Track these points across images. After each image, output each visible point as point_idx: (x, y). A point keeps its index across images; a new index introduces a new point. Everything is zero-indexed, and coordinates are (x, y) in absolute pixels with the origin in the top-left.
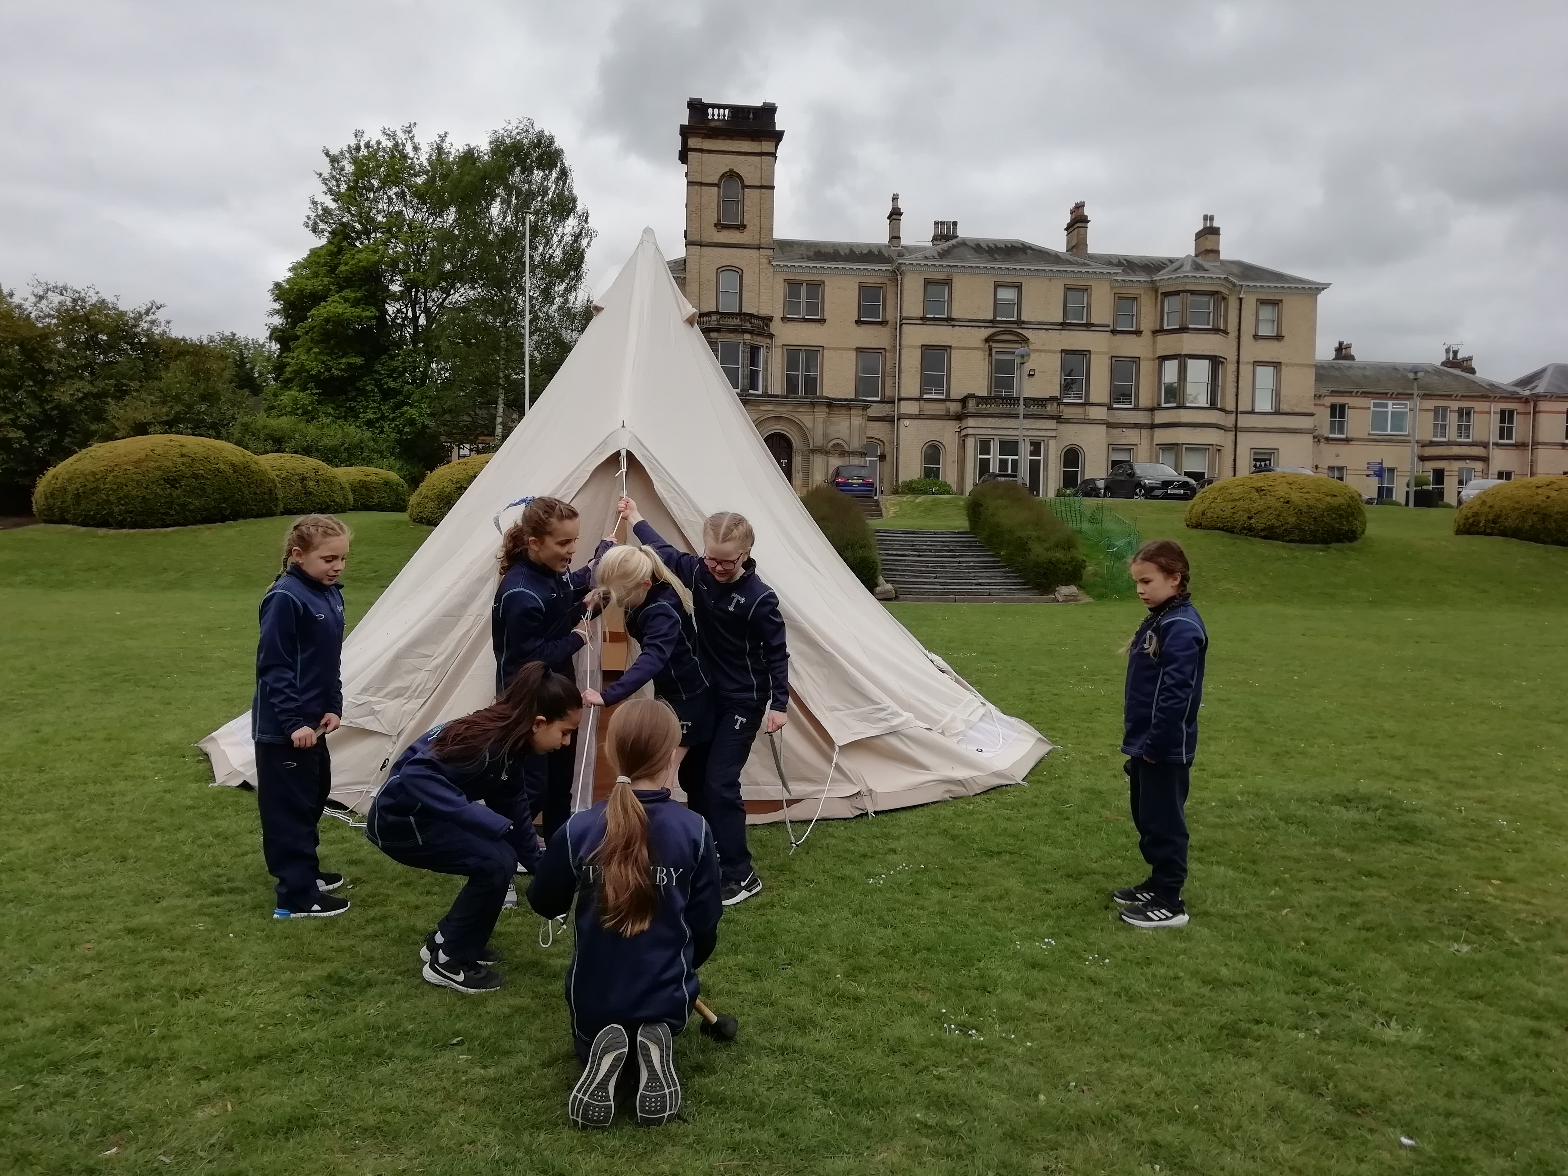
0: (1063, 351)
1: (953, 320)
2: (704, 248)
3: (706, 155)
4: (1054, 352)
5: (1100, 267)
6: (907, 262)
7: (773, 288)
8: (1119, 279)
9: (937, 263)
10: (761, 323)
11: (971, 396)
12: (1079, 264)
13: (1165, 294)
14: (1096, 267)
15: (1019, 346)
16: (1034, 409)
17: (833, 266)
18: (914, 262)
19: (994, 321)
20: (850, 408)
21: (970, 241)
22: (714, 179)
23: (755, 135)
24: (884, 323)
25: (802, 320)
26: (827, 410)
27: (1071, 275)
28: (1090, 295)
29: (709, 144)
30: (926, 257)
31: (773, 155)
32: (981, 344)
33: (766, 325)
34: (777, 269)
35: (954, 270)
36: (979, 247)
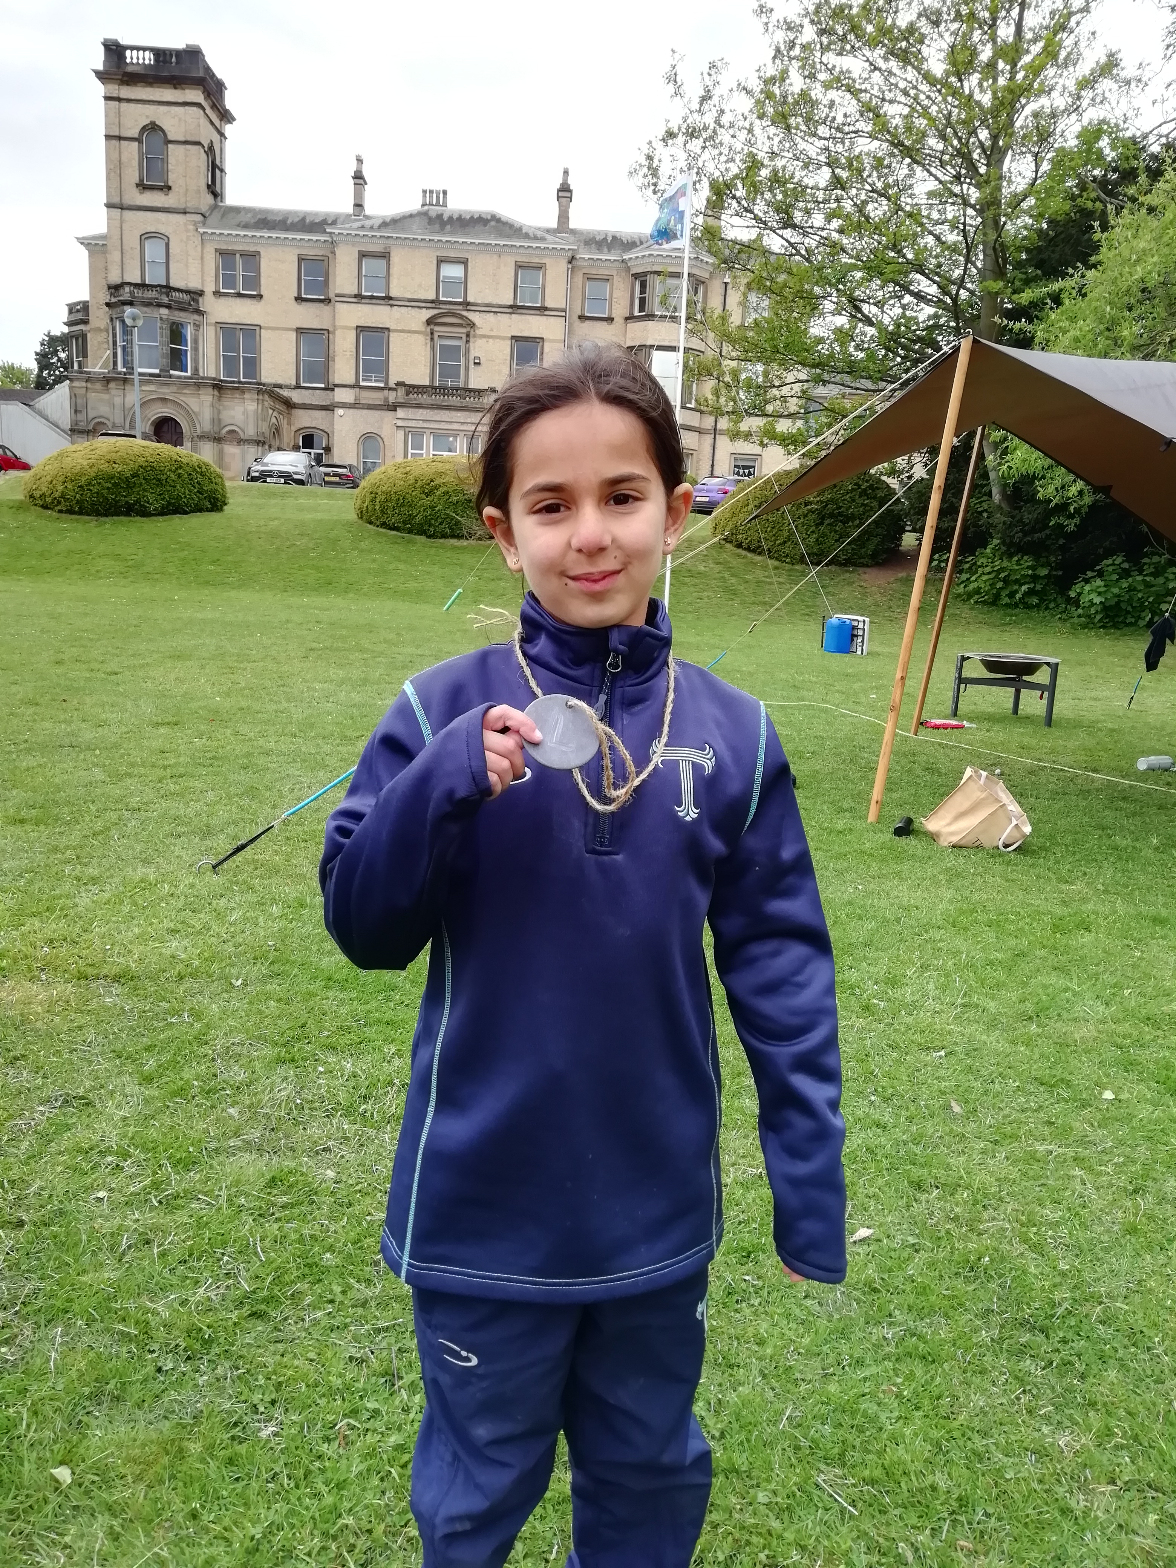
0: (513, 337)
1: (391, 298)
2: (126, 212)
3: (124, 105)
4: (503, 338)
5: (556, 243)
6: (337, 231)
7: (202, 258)
8: (587, 257)
9: (370, 234)
10: (186, 297)
11: (400, 384)
12: (536, 238)
13: (636, 276)
14: (552, 242)
15: (464, 330)
16: (469, 401)
17: (266, 235)
18: (345, 232)
19: (436, 302)
20: (243, 391)
21: (434, 211)
22: (134, 132)
23: (176, 82)
24: (327, 301)
25: (239, 295)
26: (216, 393)
27: (522, 251)
28: (544, 275)
29: (126, 92)
30: (363, 227)
31: (199, 105)
32: (422, 327)
33: (193, 300)
34: (206, 237)
35: (390, 241)
36: (440, 216)
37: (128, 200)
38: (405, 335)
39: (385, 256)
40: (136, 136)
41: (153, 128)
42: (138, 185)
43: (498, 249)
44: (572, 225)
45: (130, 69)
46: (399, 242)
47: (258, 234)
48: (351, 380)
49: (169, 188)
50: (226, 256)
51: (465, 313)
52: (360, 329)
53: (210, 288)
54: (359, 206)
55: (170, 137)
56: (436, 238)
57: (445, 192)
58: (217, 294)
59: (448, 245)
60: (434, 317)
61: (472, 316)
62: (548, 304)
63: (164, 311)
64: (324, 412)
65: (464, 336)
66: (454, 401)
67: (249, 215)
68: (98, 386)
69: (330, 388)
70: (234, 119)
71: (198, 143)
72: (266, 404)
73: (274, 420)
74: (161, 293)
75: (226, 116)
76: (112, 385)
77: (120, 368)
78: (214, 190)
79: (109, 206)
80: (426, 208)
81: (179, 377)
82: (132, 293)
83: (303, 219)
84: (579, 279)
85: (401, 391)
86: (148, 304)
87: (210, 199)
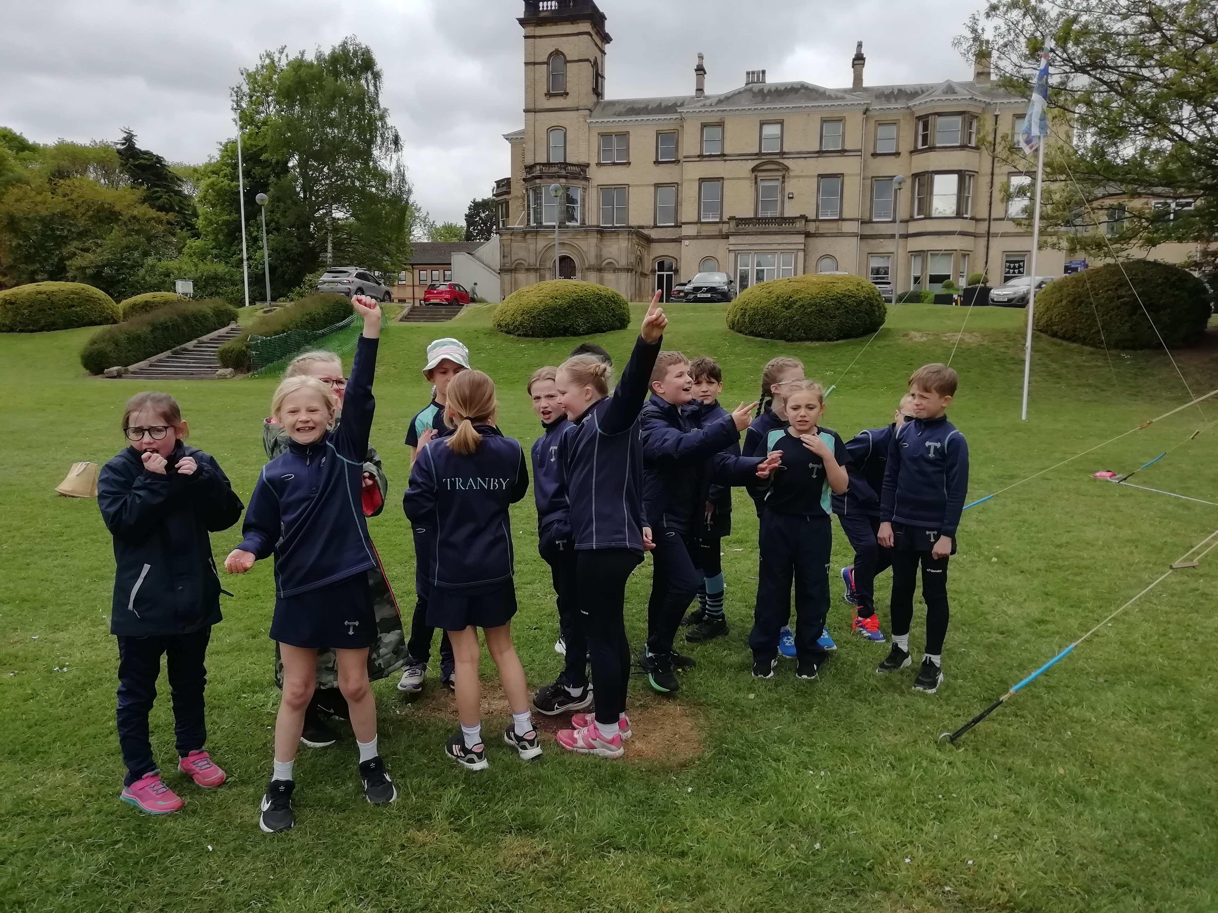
0: (819, 175)
1: (725, 155)
2: (537, 114)
3: (538, 40)
4: (811, 177)
5: (853, 100)
6: (685, 111)
7: (589, 140)
8: (878, 108)
9: (710, 110)
10: (577, 169)
11: (732, 218)
12: (837, 98)
13: (919, 118)
14: (850, 99)
15: (781, 174)
16: (785, 227)
17: (634, 119)
18: (691, 110)
19: (759, 154)
20: (618, 234)
21: (756, 87)
22: (544, 58)
23: (573, 19)
24: (677, 162)
25: (614, 164)
26: (599, 236)
27: (826, 109)
28: (844, 125)
29: (540, 31)
30: (704, 105)
31: (588, 33)
32: (748, 174)
33: (582, 170)
34: (592, 125)
35: (725, 113)
36: (761, 91)
37: (539, 106)
38: (735, 181)
39: (721, 124)
40: (546, 60)
41: (557, 53)
42: (546, 95)
43: (807, 109)
44: (866, 84)
45: (542, 15)
46: (731, 113)
47: (628, 119)
48: (695, 219)
49: (567, 94)
50: (605, 136)
51: (781, 161)
52: (702, 180)
53: (593, 161)
54: (700, 90)
55: (568, 59)
56: (759, 107)
57: (764, 72)
58: (599, 164)
59: (769, 111)
60: (757, 166)
61: (786, 162)
62: (847, 148)
63: (563, 181)
64: (673, 244)
65: (781, 178)
66: (773, 227)
67: (621, 106)
68: (519, 238)
69: (678, 226)
70: (611, 40)
71: (588, 60)
72: (634, 241)
73: (638, 252)
74: (561, 168)
75: (606, 39)
76: (528, 236)
77: (533, 224)
78: (598, 92)
79: (526, 111)
80: (750, 85)
81: (574, 227)
82: (541, 170)
83: (660, 105)
84: (872, 124)
85: (733, 224)
86: (552, 177)
87: (594, 98)
